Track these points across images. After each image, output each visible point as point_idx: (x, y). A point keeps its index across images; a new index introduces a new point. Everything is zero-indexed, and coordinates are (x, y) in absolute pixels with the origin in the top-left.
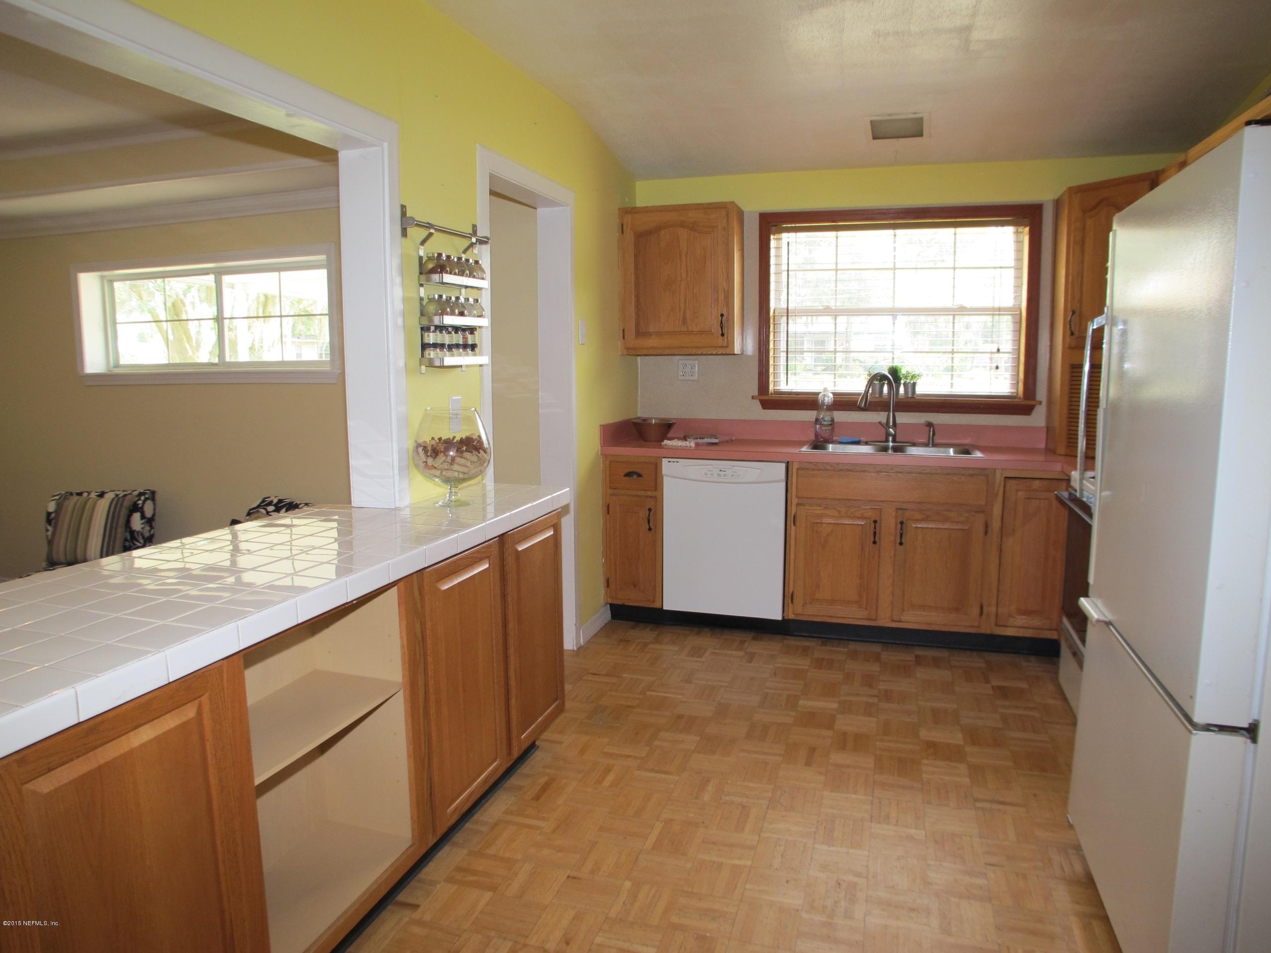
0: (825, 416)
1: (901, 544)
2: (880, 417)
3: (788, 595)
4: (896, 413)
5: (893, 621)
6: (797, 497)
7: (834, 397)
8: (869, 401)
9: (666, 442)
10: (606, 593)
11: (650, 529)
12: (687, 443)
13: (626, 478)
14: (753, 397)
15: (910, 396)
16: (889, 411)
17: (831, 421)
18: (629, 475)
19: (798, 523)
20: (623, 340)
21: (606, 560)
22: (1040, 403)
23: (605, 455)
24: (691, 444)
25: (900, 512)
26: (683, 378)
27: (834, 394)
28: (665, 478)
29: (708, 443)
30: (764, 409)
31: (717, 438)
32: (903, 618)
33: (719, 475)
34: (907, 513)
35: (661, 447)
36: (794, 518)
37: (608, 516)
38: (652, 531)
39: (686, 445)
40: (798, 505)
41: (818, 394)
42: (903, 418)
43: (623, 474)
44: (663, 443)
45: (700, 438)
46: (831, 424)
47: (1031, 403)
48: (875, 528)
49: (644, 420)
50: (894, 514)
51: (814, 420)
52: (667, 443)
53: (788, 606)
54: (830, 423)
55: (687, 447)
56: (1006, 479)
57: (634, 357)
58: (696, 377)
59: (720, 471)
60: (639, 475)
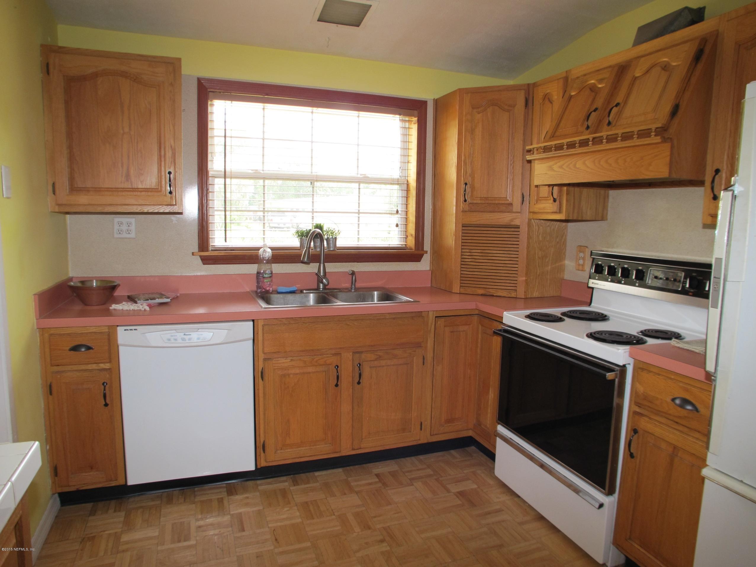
0: (265, 268)
1: (359, 383)
2: (313, 268)
3: (260, 445)
4: (325, 264)
5: (353, 449)
6: (264, 353)
7: (272, 252)
8: (311, 254)
9: (114, 306)
10: (54, 483)
11: (106, 405)
12: (139, 305)
13: (72, 352)
14: (193, 254)
15: (332, 249)
16: (320, 263)
17: (271, 274)
18: (75, 348)
19: (266, 378)
20: (53, 195)
21: (51, 446)
22: (426, 252)
23: (42, 330)
24: (142, 306)
25: (357, 355)
26: (120, 236)
27: (272, 249)
28: (121, 349)
29: (158, 303)
30: (204, 264)
31: (168, 298)
32: (362, 446)
33: (183, 339)
34: (363, 356)
35: (108, 313)
36: (262, 373)
37: (50, 396)
38: (109, 406)
39: (139, 309)
40: (265, 360)
41: (258, 249)
42: (332, 268)
43: (68, 348)
44: (111, 308)
45: (151, 299)
46: (270, 277)
47: (421, 252)
48: (338, 372)
49: (83, 282)
50: (351, 358)
51: (256, 273)
52: (116, 308)
53: (260, 455)
54: (270, 275)
55: (140, 310)
56: (437, 319)
57: (62, 216)
58: (133, 235)
59: (185, 335)
60: (89, 348)
